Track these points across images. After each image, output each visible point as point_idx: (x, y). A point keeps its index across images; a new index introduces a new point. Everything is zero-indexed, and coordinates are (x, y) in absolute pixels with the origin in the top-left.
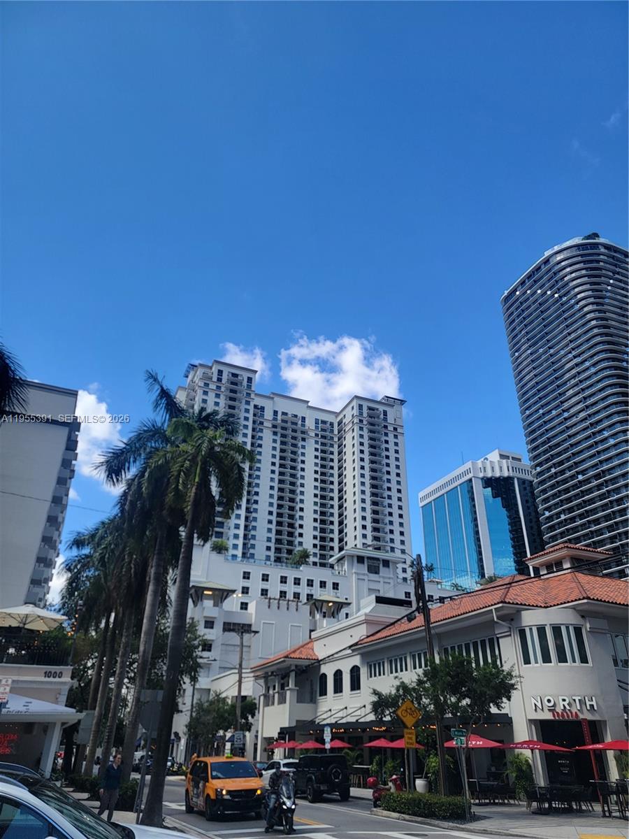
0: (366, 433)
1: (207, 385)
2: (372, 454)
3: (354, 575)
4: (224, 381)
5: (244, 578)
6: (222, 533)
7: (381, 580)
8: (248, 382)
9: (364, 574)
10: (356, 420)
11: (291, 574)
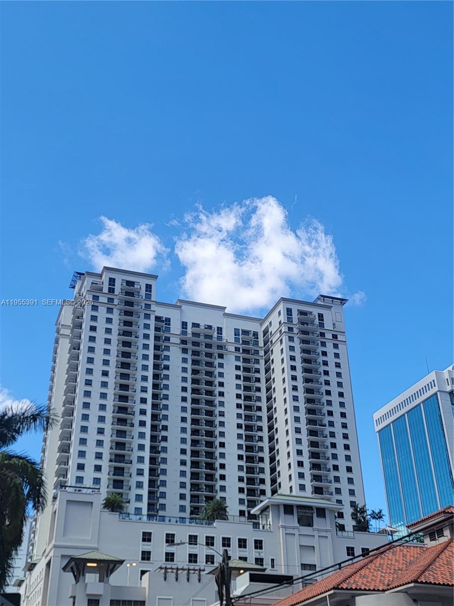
0: (297, 344)
1: (96, 298)
2: (306, 370)
3: (281, 529)
4: (116, 292)
5: (144, 540)
6: (122, 481)
7: (316, 534)
8: (146, 291)
9: (294, 528)
10: (285, 329)
11: (202, 532)
